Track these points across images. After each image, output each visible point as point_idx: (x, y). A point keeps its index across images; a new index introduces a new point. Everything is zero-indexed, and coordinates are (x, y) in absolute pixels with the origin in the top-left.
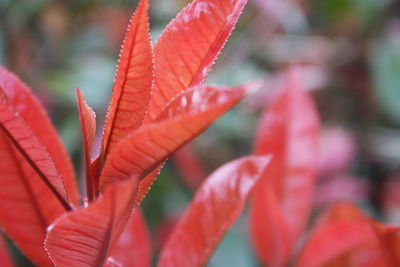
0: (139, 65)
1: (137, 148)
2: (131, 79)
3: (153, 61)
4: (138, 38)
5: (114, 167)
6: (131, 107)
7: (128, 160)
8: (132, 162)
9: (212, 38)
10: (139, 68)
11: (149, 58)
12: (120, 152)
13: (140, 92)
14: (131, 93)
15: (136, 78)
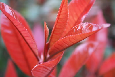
0: (64, 14)
1: (64, 42)
2: (60, 18)
3: (69, 13)
4: (64, 5)
5: (55, 47)
6: (60, 27)
7: (60, 45)
8: (61, 46)
9: (86, 6)
10: (63, 15)
11: (67, 12)
12: (58, 43)
13: (63, 23)
14: (60, 23)
15: (62, 18)
